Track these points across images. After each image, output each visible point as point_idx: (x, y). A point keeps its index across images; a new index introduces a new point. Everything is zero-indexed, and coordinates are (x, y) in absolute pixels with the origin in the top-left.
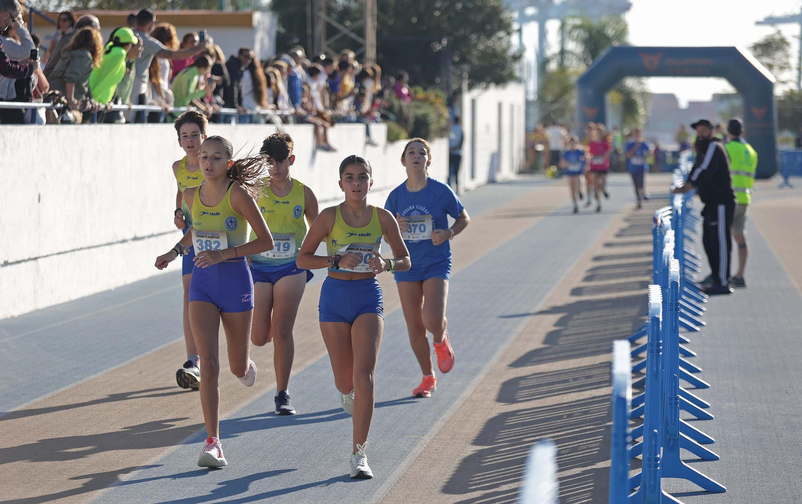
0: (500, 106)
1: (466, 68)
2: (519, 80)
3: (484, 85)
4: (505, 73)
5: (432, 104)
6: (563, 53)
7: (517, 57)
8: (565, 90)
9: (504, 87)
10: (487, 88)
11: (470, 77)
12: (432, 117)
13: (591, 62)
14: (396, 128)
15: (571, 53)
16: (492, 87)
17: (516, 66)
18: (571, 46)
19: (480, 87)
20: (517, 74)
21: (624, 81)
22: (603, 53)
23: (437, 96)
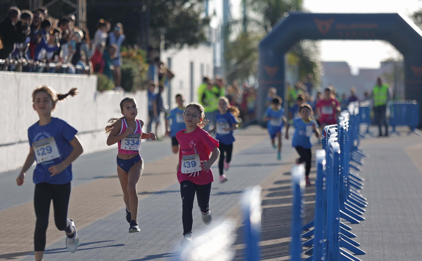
0: (192, 64)
1: (163, 30)
2: (209, 44)
3: (178, 45)
4: (197, 35)
5: (134, 60)
6: (245, 20)
7: (207, 21)
8: (248, 53)
9: (196, 47)
10: (181, 48)
11: (167, 38)
12: (136, 71)
13: (270, 29)
14: (105, 78)
15: (253, 20)
16: (186, 46)
17: (206, 29)
18: (252, 15)
19: (175, 47)
20: (207, 35)
21: (301, 42)
22: (280, 21)
23: (139, 53)
